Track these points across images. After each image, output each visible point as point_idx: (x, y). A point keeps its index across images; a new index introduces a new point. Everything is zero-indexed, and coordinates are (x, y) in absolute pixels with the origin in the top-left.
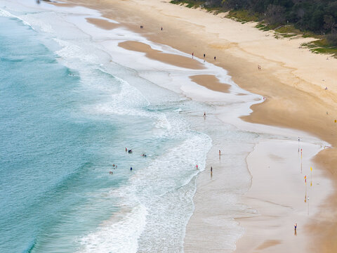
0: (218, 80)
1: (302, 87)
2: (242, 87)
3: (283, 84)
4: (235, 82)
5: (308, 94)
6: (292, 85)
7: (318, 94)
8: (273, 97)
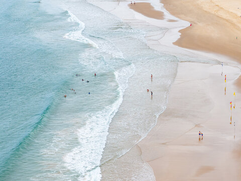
0: (153, 8)
1: (221, 14)
2: (173, 13)
3: (206, 11)
4: (167, 9)
5: (227, 20)
6: (213, 13)
7: (235, 21)
8: (198, 23)
